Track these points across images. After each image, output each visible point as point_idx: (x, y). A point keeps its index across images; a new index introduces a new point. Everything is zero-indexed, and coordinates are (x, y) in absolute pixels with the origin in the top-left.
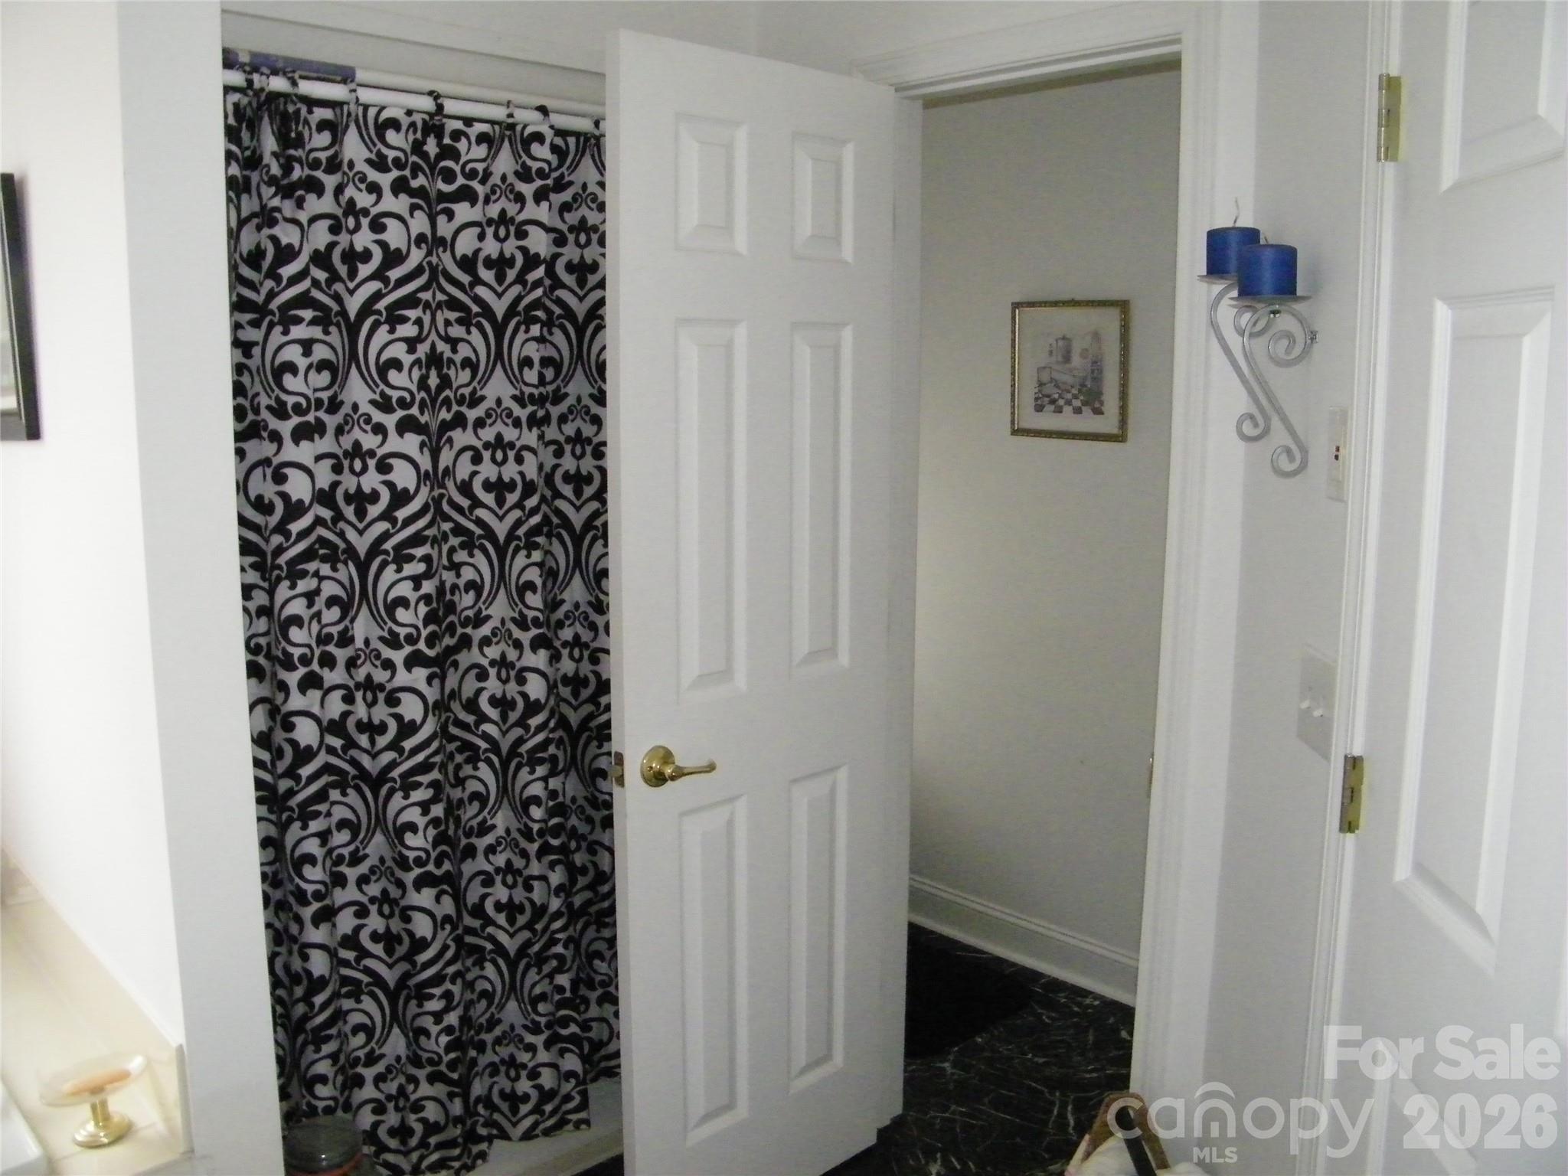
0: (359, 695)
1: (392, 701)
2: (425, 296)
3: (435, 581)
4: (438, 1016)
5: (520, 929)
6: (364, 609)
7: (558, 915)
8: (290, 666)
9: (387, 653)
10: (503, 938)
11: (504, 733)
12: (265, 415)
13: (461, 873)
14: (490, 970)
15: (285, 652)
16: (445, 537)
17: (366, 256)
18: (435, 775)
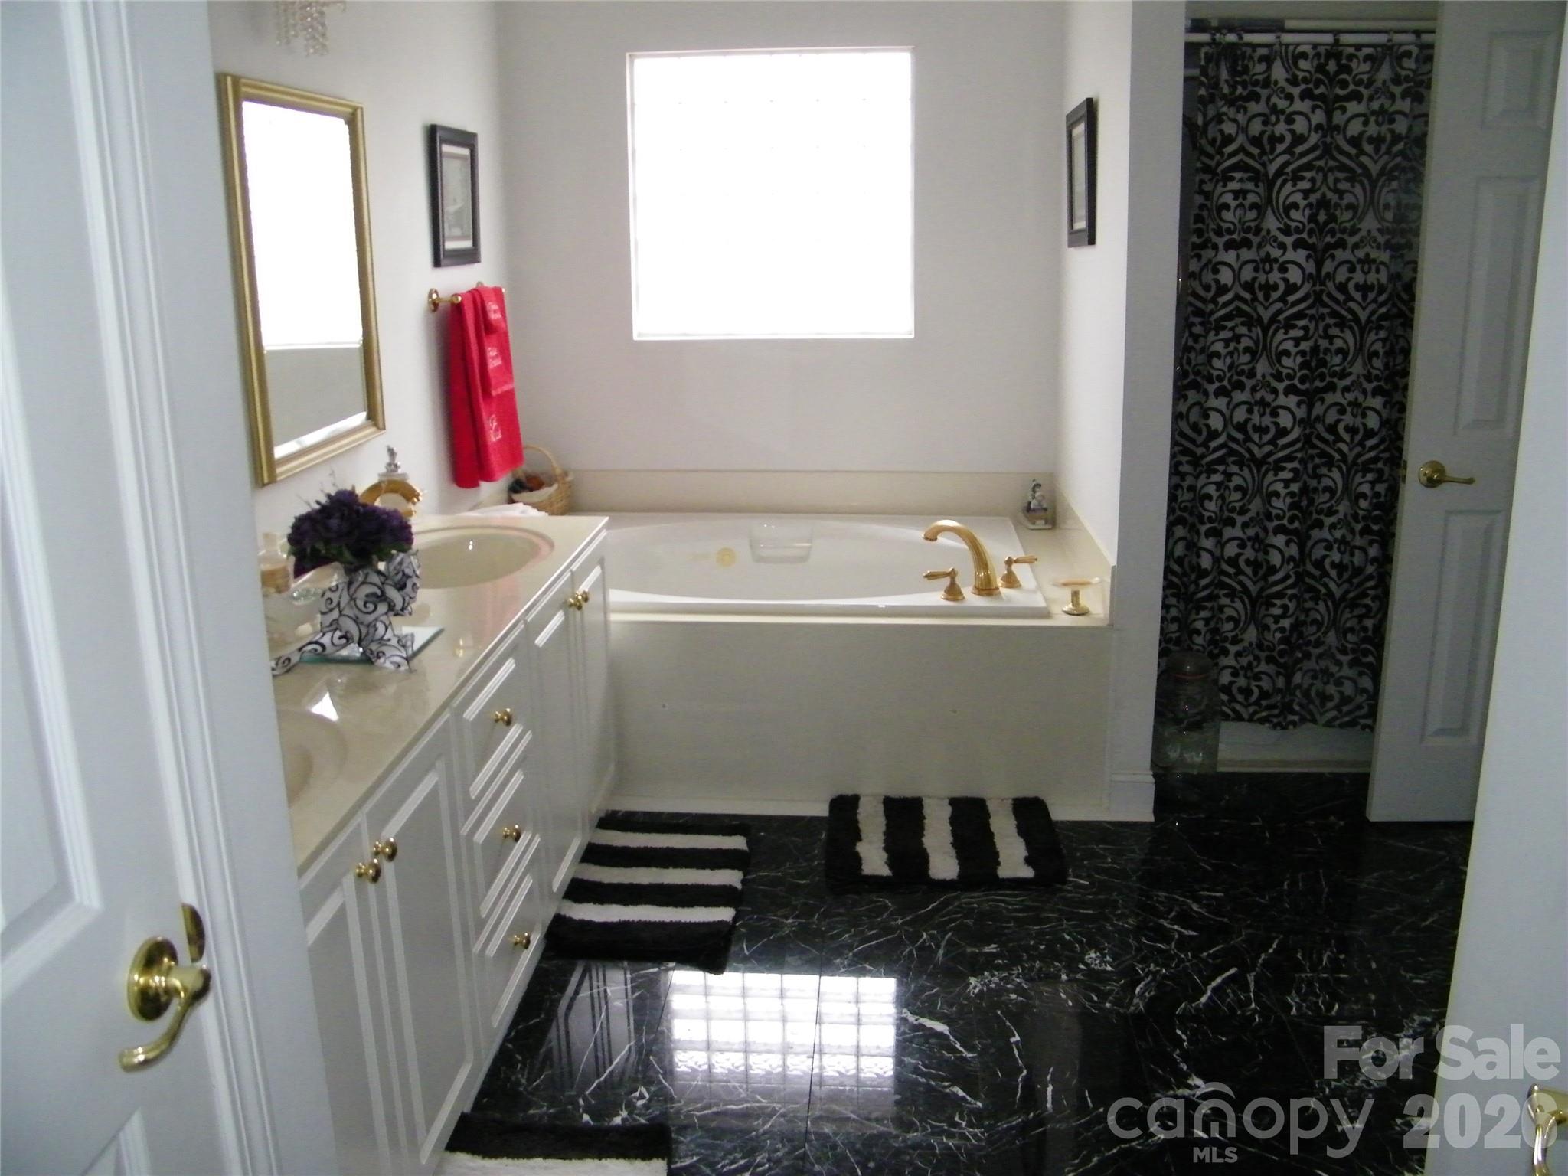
0: (1256, 409)
1: (1274, 414)
2: (1321, 163)
3: (1310, 343)
4: (1277, 619)
5: (1344, 582)
6: (1264, 356)
7: (1370, 578)
8: (1210, 381)
9: (1275, 384)
10: (1332, 586)
11: (1351, 450)
12: (1212, 234)
13: (1309, 537)
14: (1321, 607)
15: (1209, 372)
16: (1322, 317)
17: (1282, 139)
18: (1295, 464)
